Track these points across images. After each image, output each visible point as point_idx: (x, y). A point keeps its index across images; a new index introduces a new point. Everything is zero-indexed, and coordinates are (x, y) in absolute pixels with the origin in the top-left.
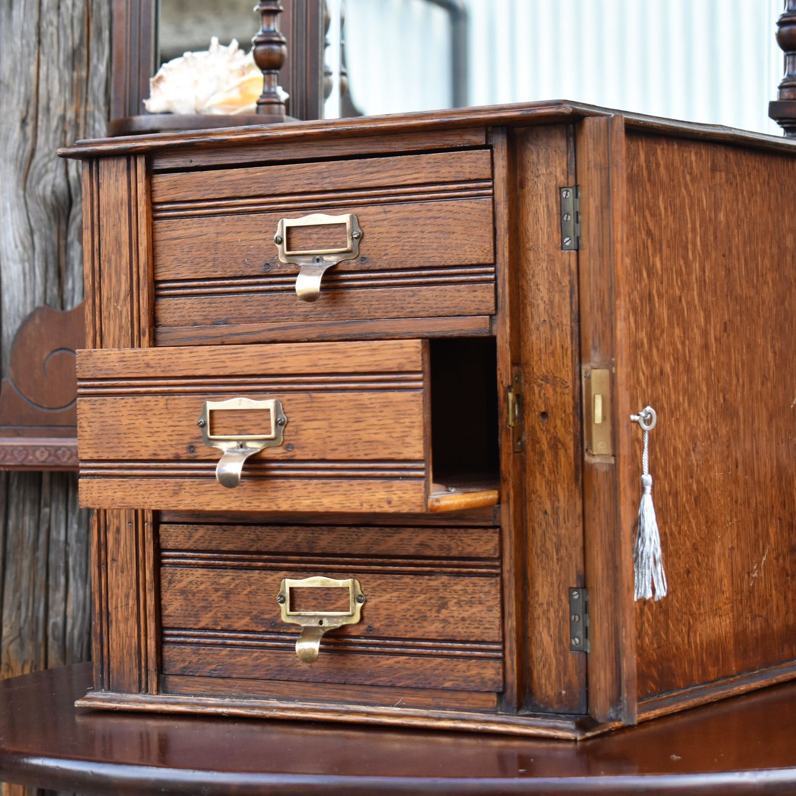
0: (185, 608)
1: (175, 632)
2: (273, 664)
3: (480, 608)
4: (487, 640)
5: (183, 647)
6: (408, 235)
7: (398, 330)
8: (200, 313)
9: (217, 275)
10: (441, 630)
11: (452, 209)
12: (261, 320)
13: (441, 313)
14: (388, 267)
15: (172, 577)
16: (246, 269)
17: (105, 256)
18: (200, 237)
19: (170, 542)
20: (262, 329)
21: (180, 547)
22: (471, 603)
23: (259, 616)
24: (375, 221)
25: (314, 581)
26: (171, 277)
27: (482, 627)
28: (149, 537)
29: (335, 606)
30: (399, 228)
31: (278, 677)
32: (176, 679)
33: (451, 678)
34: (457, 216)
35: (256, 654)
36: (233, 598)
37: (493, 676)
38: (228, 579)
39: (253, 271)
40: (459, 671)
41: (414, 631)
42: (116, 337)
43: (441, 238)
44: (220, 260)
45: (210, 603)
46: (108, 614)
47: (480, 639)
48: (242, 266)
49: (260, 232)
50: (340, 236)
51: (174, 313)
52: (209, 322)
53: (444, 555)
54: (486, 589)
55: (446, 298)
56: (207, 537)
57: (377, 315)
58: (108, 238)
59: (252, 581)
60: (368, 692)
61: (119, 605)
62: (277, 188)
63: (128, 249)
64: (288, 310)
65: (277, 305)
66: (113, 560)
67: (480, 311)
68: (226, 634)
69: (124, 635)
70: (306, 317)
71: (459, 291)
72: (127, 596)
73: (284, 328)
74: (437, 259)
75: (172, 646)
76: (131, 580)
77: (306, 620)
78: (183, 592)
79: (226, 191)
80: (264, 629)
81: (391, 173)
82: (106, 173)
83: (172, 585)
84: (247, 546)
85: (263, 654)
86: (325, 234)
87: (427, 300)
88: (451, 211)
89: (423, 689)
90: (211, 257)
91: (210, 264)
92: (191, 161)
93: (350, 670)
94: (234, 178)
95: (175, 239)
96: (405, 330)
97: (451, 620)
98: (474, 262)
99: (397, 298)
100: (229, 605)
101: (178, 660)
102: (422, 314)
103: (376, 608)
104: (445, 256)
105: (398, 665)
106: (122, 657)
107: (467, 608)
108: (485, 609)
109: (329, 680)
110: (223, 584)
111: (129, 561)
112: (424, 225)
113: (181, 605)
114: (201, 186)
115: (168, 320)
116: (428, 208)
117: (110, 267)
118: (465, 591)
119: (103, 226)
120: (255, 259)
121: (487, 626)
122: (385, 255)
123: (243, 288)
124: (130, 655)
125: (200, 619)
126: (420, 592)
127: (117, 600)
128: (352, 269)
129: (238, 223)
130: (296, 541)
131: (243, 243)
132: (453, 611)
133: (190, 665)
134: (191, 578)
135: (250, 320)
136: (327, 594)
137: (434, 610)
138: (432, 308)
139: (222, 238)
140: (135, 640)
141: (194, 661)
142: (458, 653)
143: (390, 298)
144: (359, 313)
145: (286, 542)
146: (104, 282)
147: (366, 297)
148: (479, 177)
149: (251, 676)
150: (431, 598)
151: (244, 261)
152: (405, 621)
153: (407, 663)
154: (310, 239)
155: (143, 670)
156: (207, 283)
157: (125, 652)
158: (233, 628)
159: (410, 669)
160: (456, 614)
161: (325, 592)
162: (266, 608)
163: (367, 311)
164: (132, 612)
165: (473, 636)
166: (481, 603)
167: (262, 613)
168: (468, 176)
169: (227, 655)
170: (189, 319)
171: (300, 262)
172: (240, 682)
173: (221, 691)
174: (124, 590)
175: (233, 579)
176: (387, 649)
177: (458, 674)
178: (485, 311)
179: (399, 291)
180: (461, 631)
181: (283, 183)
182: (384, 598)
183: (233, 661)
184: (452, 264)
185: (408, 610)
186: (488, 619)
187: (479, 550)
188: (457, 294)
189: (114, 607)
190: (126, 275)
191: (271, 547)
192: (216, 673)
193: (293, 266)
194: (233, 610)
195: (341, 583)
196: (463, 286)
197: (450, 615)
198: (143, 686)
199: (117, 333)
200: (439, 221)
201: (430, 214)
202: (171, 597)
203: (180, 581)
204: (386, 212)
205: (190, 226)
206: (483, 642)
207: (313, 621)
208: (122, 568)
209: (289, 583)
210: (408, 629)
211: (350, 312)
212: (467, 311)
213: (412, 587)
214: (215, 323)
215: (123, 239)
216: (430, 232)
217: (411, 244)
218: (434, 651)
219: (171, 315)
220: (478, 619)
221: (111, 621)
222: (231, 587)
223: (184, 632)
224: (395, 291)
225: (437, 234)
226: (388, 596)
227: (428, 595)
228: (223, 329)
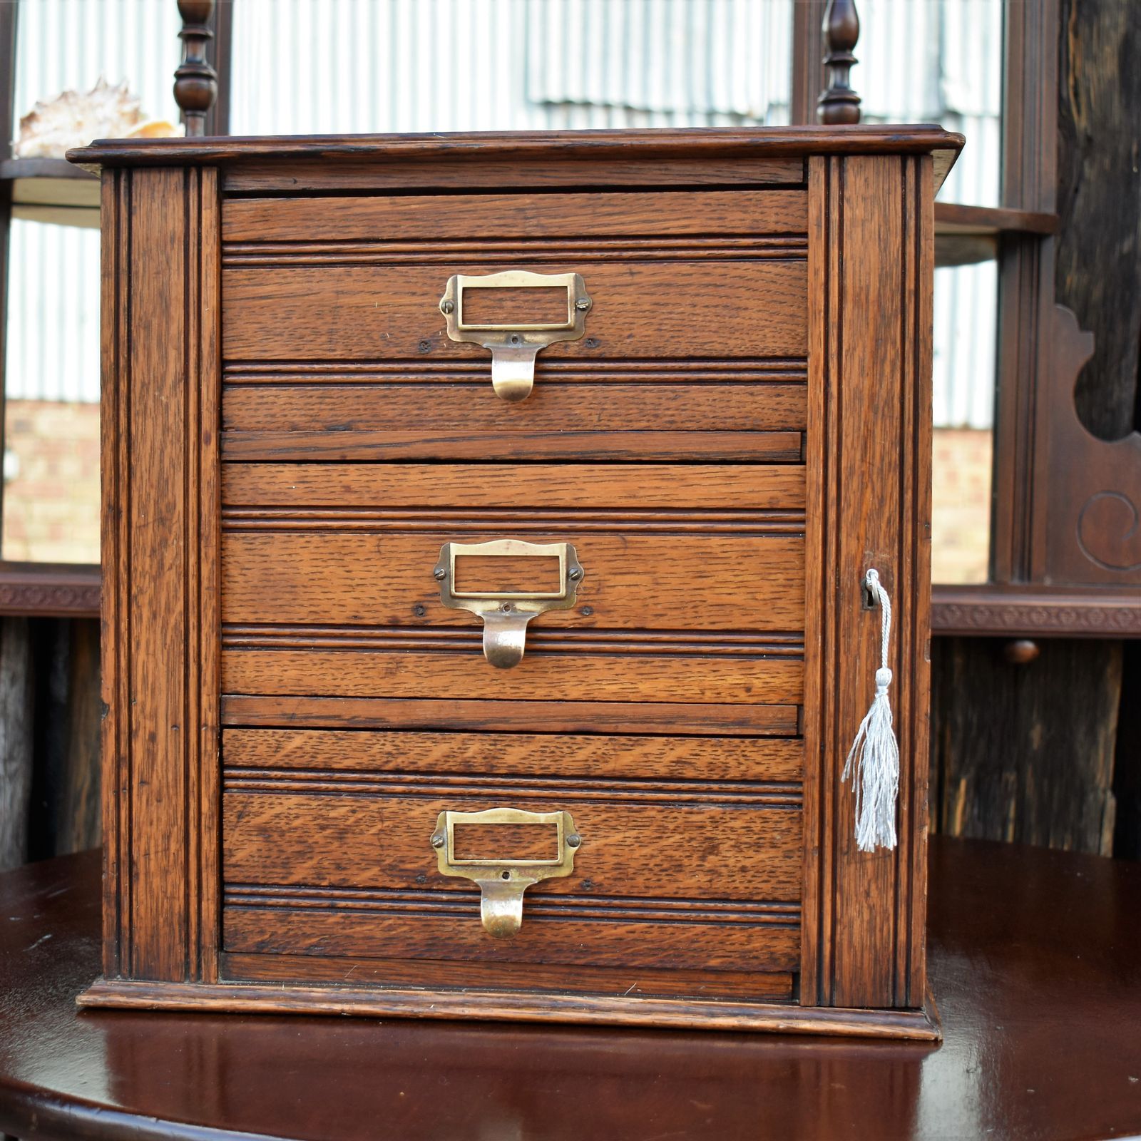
0: (265, 853)
1: (247, 890)
2: (418, 937)
3: (772, 852)
4: (782, 898)
5: (261, 911)
6: (670, 308)
7: (649, 449)
8: (303, 412)
9: (337, 354)
10: (705, 885)
11: (745, 273)
12: (410, 425)
13: (721, 426)
14: (633, 354)
15: (245, 807)
16: (387, 348)
17: (140, 319)
18: (307, 297)
19: (241, 756)
20: (414, 439)
21: (259, 763)
22: (757, 846)
23: (396, 866)
24: (614, 286)
25: (496, 815)
26: (253, 356)
27: (774, 881)
28: (209, 748)
29: (528, 851)
30: (655, 298)
31: (426, 955)
32: (247, 959)
33: (720, 953)
34: (752, 284)
35: (391, 922)
36: (350, 838)
37: (789, 950)
38: (343, 811)
39: (399, 352)
40: (733, 944)
41: (660, 887)
42: (157, 444)
43: (724, 316)
44: (342, 333)
45: (309, 847)
46: (131, 863)
47: (770, 898)
48: (380, 343)
49: (414, 294)
50: (554, 305)
51: (257, 410)
52: (318, 425)
53: (716, 777)
54: (784, 826)
55: (733, 404)
56: (308, 749)
57: (613, 425)
58: (145, 292)
59: (386, 813)
60: (578, 975)
61: (152, 850)
62: (445, 229)
63: (182, 311)
64: (459, 412)
65: (439, 404)
66: (142, 782)
67: (785, 425)
68: (337, 893)
69: (161, 895)
70: (490, 422)
71: (752, 394)
72: (167, 837)
73: (452, 439)
74: (717, 346)
75: (241, 910)
76: (176, 812)
77: (480, 872)
78: (263, 831)
79: (355, 229)
80: (404, 885)
81: (645, 216)
82: (145, 192)
83: (245, 820)
84: (379, 763)
85: (400, 922)
86: (527, 301)
87: (699, 405)
88: (741, 277)
89: (673, 970)
90: (325, 329)
91: (324, 339)
92: (295, 182)
93: (551, 944)
94: (369, 210)
95: (262, 298)
96: (660, 449)
97: (724, 870)
98: (779, 353)
99: (648, 401)
100: (344, 849)
101: (252, 932)
102: (689, 425)
103: (599, 853)
104: (732, 343)
105: (632, 936)
106: (156, 929)
107: (751, 853)
108: (780, 854)
109: (514, 959)
110: (336, 818)
111: (171, 783)
112: (697, 295)
113: (259, 850)
114: (311, 220)
115: (246, 421)
116: (703, 270)
117: (148, 336)
118: (749, 830)
119: (137, 273)
120: (403, 335)
121: (782, 878)
122: (629, 337)
123: (380, 377)
124: (171, 925)
125: (292, 871)
126: (674, 831)
127: (148, 843)
128: (571, 355)
129: (374, 279)
130: (466, 755)
131: (384, 309)
132: (729, 857)
133: (273, 938)
134: (278, 810)
135: (391, 425)
136: (514, 833)
137: (695, 856)
138: (705, 417)
139: (345, 300)
140: (179, 904)
141: (280, 932)
142: (733, 917)
143: (636, 401)
144: (582, 421)
145: (448, 756)
146: (137, 359)
147: (595, 398)
148: (791, 229)
149: (379, 954)
150: (691, 839)
151: (383, 337)
152: (645, 872)
153: (646, 932)
154: (501, 308)
155: (193, 948)
156: (317, 367)
157: (161, 920)
158: (350, 884)
159: (652, 942)
160: (731, 862)
161: (511, 831)
162: (409, 854)
163: (595, 418)
164: (175, 862)
165: (758, 893)
166: (773, 846)
167: (403, 862)
168: (772, 227)
169: (338, 923)
170: (283, 419)
171: (485, 341)
172: (358, 963)
173: (325, 976)
174: (162, 827)
175: (354, 812)
176: (613, 913)
177: (732, 948)
178: (795, 425)
179: (650, 391)
180: (741, 885)
181: (456, 222)
182: (610, 840)
183: (348, 931)
184: (742, 354)
185: (652, 856)
186: (785, 869)
187: (773, 770)
188: (750, 398)
189: (142, 853)
190: (177, 349)
191: (422, 764)
192: (317, 950)
193: (470, 347)
194: (351, 856)
195: (542, 818)
196: (759, 387)
197: (723, 863)
198: (193, 971)
199: (159, 437)
200: (721, 291)
201: (707, 280)
202: (241, 838)
203: (257, 814)
204: (632, 274)
205: (289, 280)
206: (775, 901)
207: (493, 873)
208: (159, 793)
209: (452, 818)
210: (651, 883)
211: (566, 418)
212: (764, 424)
213: (661, 823)
214: (331, 428)
215: (173, 295)
216: (707, 306)
217: (674, 322)
218: (694, 915)
219: (252, 413)
220: (768, 868)
221: (137, 874)
222: (348, 823)
223: (262, 890)
224: (644, 391)
225: (719, 310)
226: (619, 837)
227: (686, 836)
228: (346, 438)
